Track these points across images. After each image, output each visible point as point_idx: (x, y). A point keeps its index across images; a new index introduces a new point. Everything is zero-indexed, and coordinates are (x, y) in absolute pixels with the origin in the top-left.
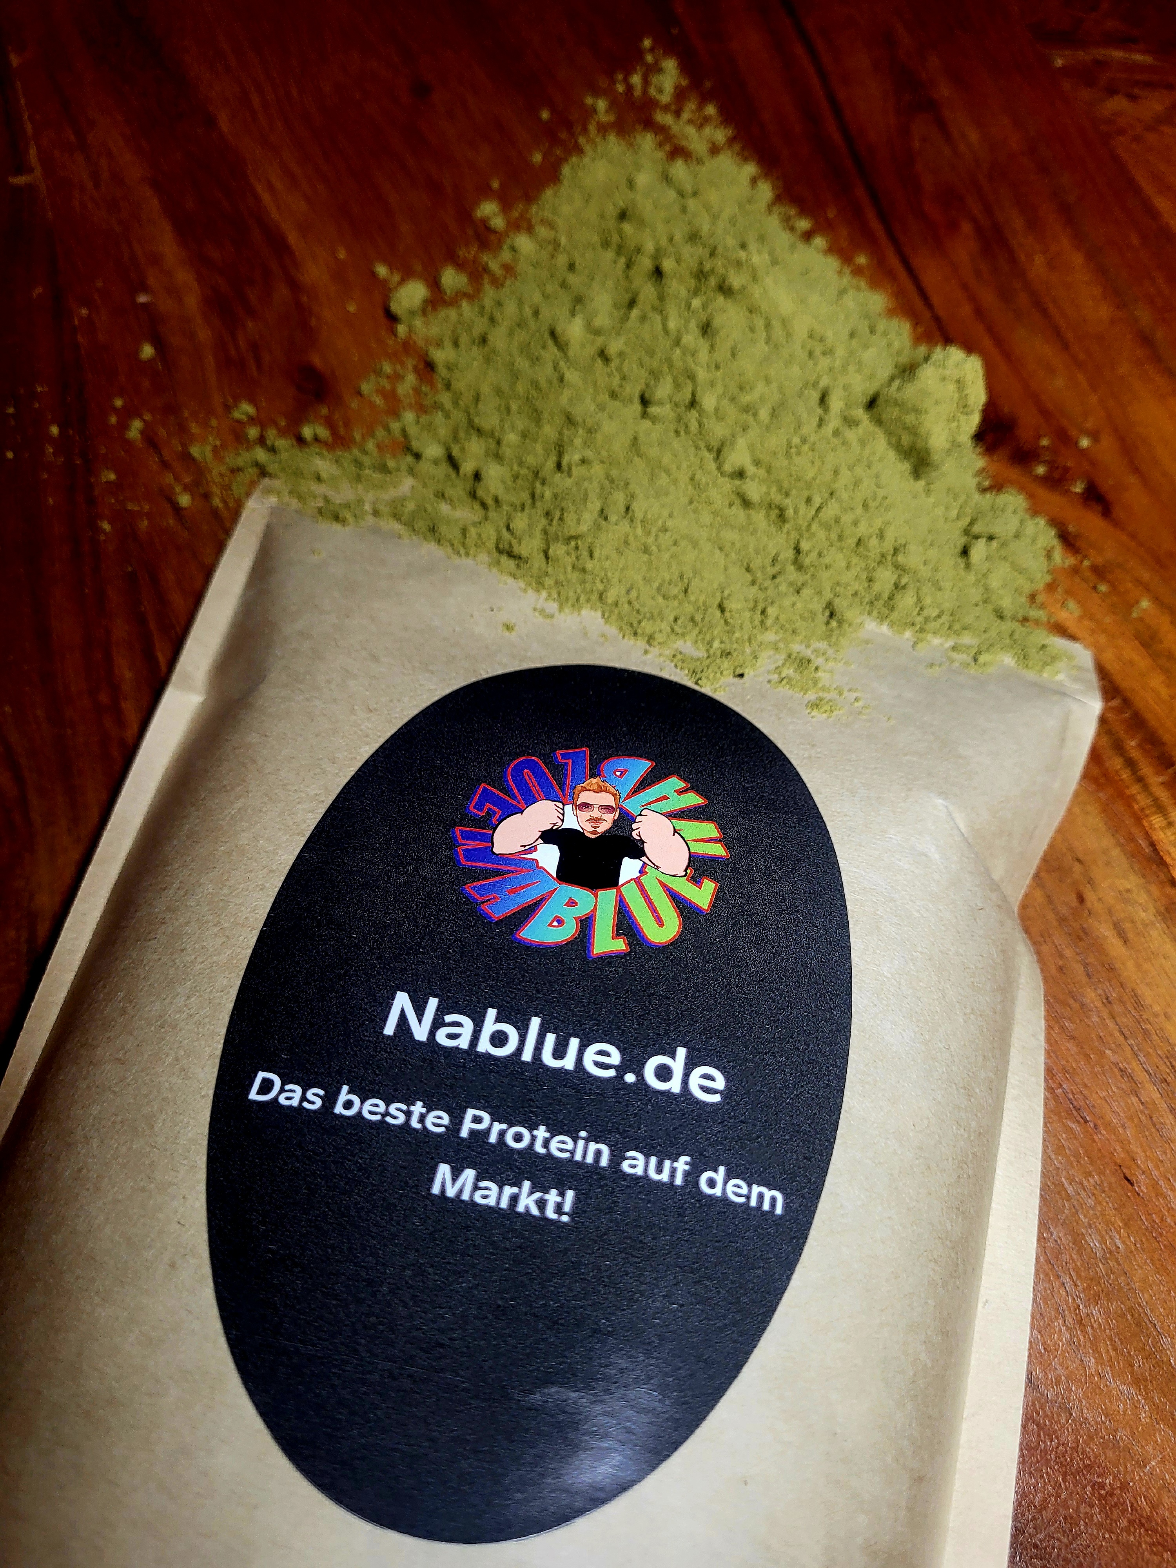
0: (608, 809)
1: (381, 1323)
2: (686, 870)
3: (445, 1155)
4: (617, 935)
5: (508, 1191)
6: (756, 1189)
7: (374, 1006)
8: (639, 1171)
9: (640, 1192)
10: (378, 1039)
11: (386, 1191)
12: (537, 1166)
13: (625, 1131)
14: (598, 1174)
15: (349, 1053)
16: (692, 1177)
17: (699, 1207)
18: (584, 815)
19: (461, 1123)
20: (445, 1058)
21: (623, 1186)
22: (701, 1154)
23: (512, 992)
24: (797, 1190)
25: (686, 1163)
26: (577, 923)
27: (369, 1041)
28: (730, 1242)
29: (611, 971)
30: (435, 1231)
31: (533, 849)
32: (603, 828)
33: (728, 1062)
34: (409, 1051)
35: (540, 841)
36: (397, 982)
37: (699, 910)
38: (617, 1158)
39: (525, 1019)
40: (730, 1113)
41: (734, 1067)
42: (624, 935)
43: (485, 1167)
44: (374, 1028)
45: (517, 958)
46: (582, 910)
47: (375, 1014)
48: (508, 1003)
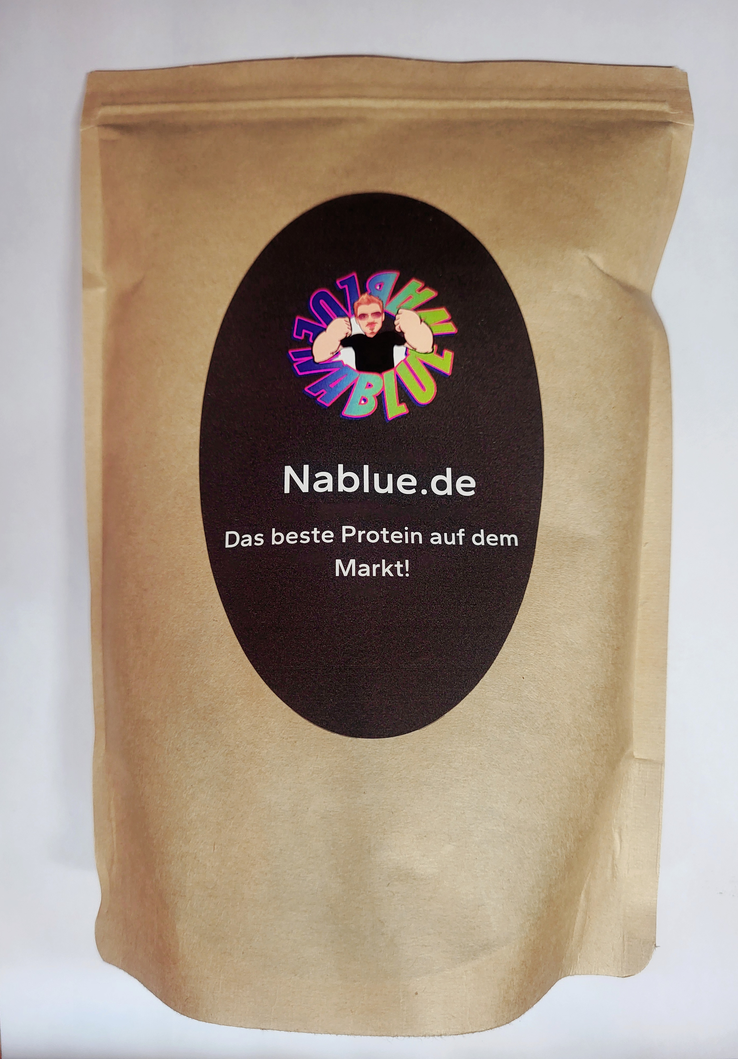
0: (377, 314)
1: (329, 647)
2: (433, 347)
3: (337, 554)
4: (400, 402)
5: (375, 567)
6: (502, 537)
7: (274, 479)
8: (440, 542)
9: (442, 553)
10: (282, 497)
11: (311, 580)
12: (386, 551)
13: (427, 522)
14: (419, 548)
15: (269, 510)
16: (467, 538)
17: (474, 554)
18: (364, 322)
19: (341, 535)
20: (322, 499)
21: (433, 552)
22: (470, 526)
23: (348, 452)
24: (525, 531)
25: (463, 532)
26: (375, 398)
27: (278, 500)
28: (493, 567)
29: (401, 428)
30: (343, 596)
31: (338, 353)
32: (377, 328)
33: (475, 470)
34: (301, 500)
35: (341, 347)
36: (283, 460)
37: (445, 374)
38: (427, 538)
39: (360, 468)
40: (481, 500)
41: (479, 472)
42: (404, 402)
43: (360, 557)
44: (279, 491)
45: (346, 429)
46: (376, 390)
47: (277, 482)
48: (348, 459)
